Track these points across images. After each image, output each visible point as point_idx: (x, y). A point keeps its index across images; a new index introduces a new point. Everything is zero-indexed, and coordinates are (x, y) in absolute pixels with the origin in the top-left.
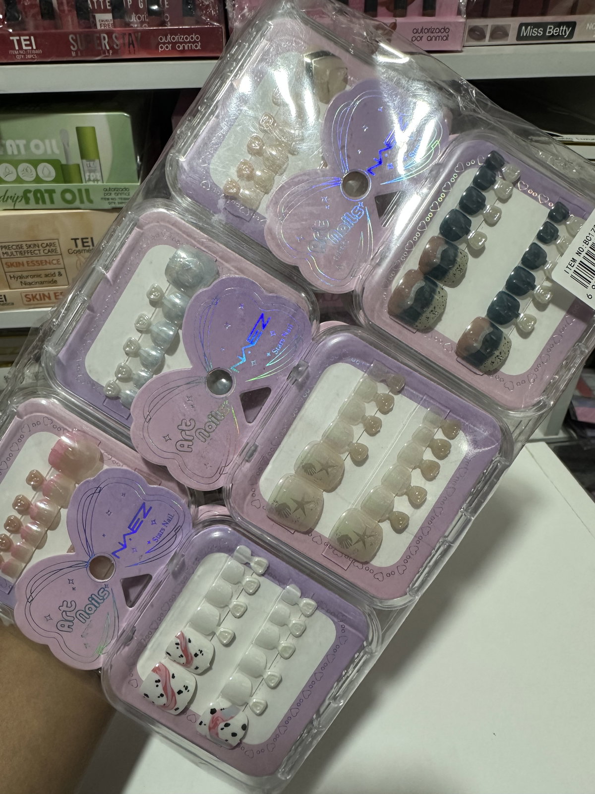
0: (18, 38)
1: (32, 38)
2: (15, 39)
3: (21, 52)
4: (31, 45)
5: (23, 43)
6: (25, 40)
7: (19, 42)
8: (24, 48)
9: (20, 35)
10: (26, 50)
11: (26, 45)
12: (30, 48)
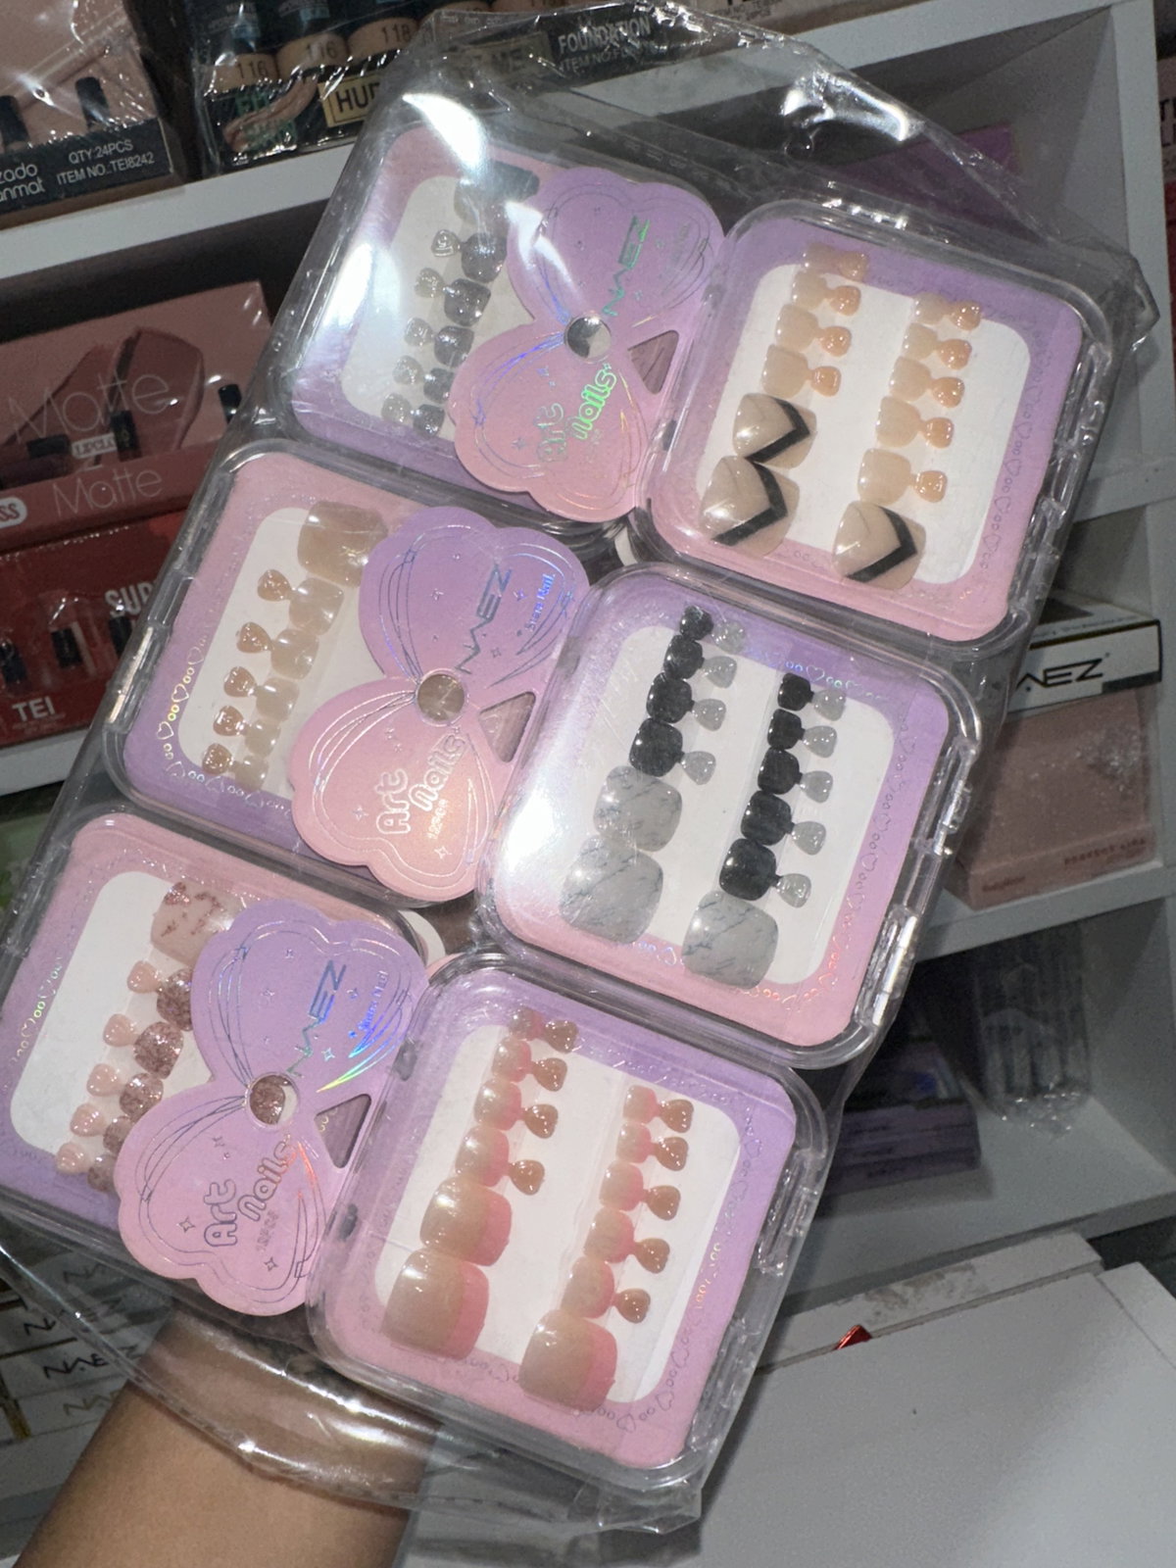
0: (24, 704)
1: (48, 700)
2: (20, 706)
3: (32, 723)
4: (46, 709)
5: (34, 710)
6: (36, 705)
7: (27, 709)
8: (36, 715)
9: (26, 700)
10: (40, 720)
11: (40, 711)
12: (45, 714)
